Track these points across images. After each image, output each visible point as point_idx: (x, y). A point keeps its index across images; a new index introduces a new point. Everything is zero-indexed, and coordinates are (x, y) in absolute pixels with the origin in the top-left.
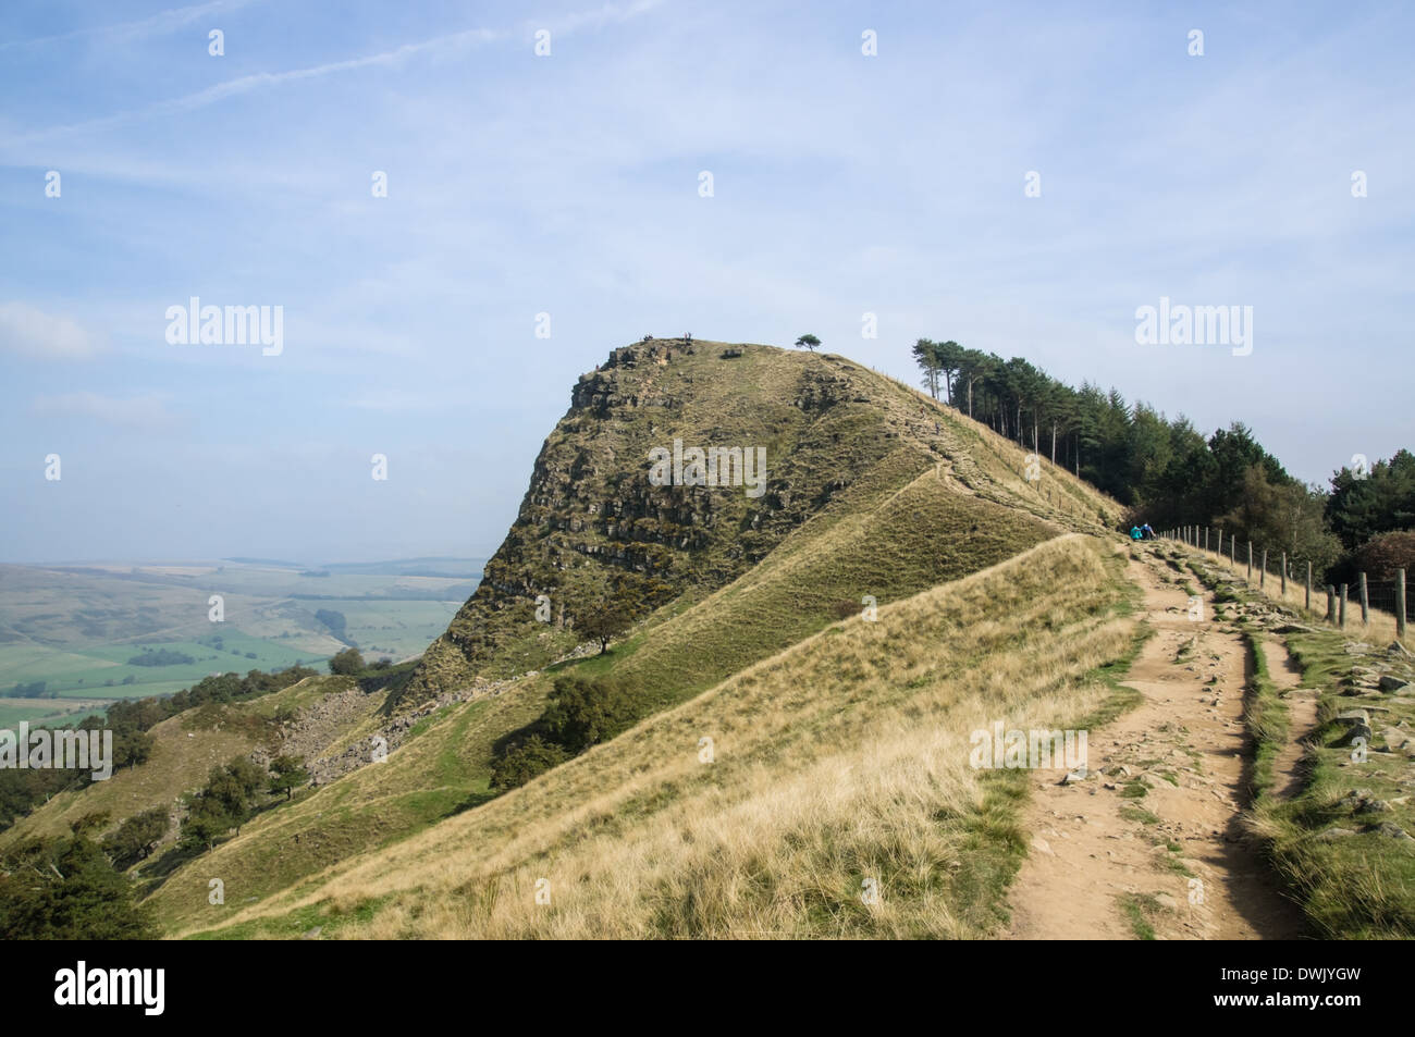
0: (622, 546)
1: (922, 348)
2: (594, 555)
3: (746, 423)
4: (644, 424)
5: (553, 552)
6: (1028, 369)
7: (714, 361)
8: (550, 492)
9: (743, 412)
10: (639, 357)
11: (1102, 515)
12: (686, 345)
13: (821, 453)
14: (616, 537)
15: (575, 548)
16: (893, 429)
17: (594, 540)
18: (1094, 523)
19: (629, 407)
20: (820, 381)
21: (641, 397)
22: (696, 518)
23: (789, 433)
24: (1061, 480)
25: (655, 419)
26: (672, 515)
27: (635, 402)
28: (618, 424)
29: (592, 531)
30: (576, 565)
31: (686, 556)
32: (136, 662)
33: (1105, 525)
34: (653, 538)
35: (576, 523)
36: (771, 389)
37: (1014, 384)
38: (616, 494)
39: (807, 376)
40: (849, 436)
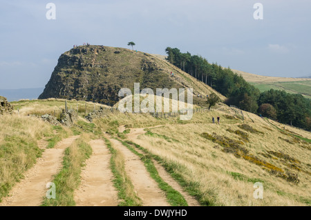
4: (95, 72)
7: (113, 54)
8: (67, 92)
10: (87, 51)
19: (89, 67)
20: (147, 63)
21: (93, 64)
23: (141, 77)
25: (99, 71)
27: (91, 66)
28: (87, 72)
36: (133, 64)
38: (92, 93)
39: (143, 61)
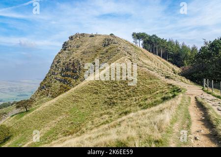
0: (64, 78)
1: (134, 34)
2: (59, 80)
3: (90, 50)
4: (72, 51)
5: (51, 80)
6: (156, 37)
7: (88, 38)
9: (90, 47)
10: (74, 37)
11: (173, 70)
12: (83, 35)
13: (103, 55)
14: (63, 76)
15: (55, 78)
16: (119, 49)
17: (59, 77)
18: (170, 72)
19: (70, 48)
20: (108, 40)
21: (72, 46)
22: (77, 71)
24: (162, 61)
25: (74, 50)
26: (73, 71)
28: (67, 52)
29: (59, 75)
30: (55, 82)
31: (74, 80)
32: (18, 96)
33: (174, 73)
34: (69, 76)
35: (56, 73)
36: (97, 42)
37: (153, 40)
38: (64, 66)
39: (105, 39)
40: (110, 51)
